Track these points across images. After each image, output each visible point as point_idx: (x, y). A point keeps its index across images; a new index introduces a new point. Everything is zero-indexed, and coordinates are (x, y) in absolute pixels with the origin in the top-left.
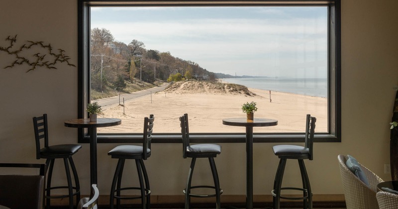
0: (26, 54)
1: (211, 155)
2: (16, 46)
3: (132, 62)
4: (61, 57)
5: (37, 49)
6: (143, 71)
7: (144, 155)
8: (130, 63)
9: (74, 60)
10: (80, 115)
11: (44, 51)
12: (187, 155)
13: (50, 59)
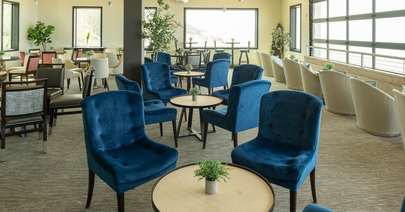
9: (183, 26)
10: (185, 41)
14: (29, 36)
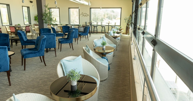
0: (84, 15)
1: (104, 27)
2: (83, 14)
3: (106, 14)
4: (88, 15)
5: (85, 14)
6: (109, 16)
7: (97, 26)
8: (105, 14)
9: (89, 15)
10: (90, 22)
11: (86, 14)
12: (101, 26)
13: (87, 15)
14: (35, 19)
